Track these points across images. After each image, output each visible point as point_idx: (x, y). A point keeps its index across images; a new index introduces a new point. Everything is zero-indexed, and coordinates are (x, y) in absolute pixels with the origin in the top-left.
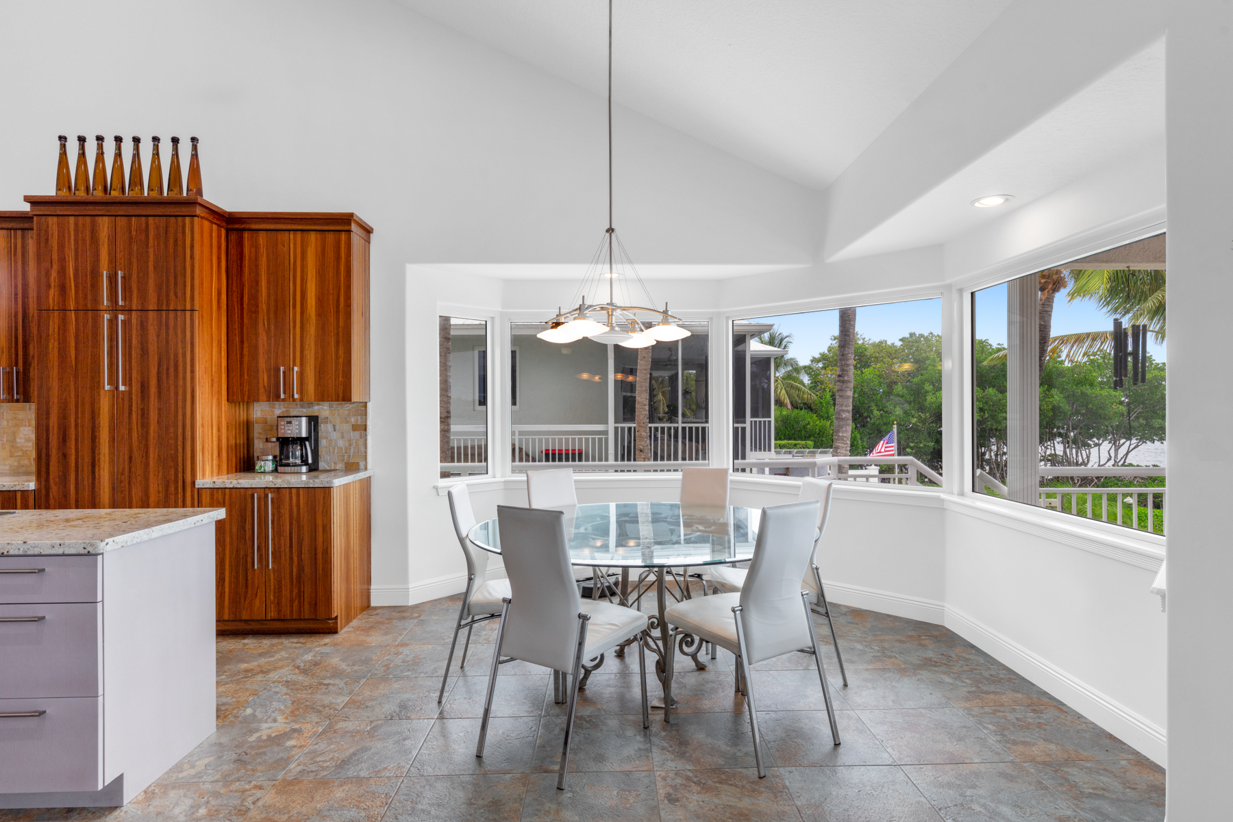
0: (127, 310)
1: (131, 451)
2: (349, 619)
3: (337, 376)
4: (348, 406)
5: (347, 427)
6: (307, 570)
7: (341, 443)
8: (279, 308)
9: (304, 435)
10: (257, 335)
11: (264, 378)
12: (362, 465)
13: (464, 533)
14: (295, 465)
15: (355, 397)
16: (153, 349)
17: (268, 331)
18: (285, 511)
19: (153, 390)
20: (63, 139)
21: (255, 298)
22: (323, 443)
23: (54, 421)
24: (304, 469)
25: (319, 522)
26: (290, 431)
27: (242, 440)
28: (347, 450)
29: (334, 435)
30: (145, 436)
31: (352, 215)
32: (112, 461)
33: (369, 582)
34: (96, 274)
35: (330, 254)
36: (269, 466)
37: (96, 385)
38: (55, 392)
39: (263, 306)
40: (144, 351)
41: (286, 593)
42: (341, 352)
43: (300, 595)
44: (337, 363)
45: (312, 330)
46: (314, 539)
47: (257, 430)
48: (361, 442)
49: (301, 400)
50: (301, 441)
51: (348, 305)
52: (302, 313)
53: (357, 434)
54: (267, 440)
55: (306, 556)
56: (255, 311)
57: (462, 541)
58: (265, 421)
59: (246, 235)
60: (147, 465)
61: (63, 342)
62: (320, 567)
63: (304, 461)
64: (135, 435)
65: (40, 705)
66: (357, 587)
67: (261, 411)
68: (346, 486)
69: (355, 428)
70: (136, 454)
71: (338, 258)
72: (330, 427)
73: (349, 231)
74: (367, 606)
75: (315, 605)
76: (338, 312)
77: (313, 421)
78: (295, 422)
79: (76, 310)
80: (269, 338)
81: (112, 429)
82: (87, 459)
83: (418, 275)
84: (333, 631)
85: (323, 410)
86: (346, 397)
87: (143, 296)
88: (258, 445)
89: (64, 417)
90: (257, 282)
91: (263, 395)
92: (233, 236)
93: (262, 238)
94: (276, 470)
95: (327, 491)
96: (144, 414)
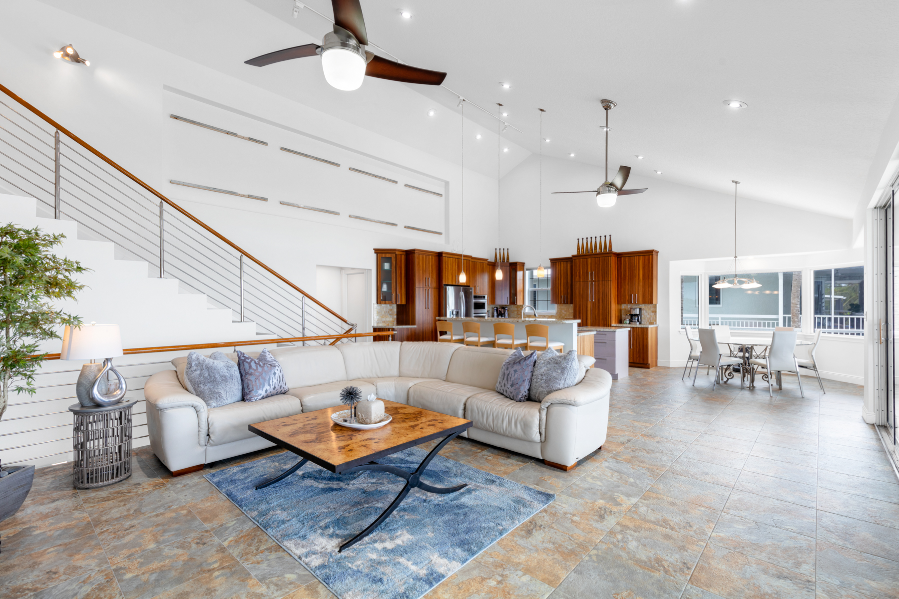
0: (595, 281)
1: (595, 316)
2: (652, 367)
3: (648, 297)
4: (651, 305)
5: (650, 311)
6: (641, 350)
7: (648, 316)
8: (631, 278)
9: (638, 313)
10: (625, 286)
11: (627, 297)
12: (655, 323)
13: (690, 338)
14: (635, 322)
15: (654, 303)
16: (601, 290)
17: (628, 284)
18: (635, 333)
19: (601, 301)
20: (578, 239)
21: (625, 275)
22: (643, 316)
23: (577, 309)
24: (638, 323)
25: (645, 337)
26: (633, 312)
27: (620, 315)
28: (650, 318)
29: (646, 314)
30: (599, 313)
31: (653, 250)
32: (591, 319)
33: (657, 359)
34: (587, 273)
35: (647, 262)
36: (628, 322)
37: (587, 300)
38: (578, 302)
39: (627, 278)
40: (599, 291)
41: (635, 356)
42: (650, 290)
43: (639, 356)
44: (648, 293)
45: (641, 284)
46: (643, 342)
47: (623, 312)
48: (654, 316)
49: (638, 303)
50: (637, 315)
51: (652, 276)
52: (638, 279)
53: (653, 314)
54: (626, 315)
55: (641, 346)
56: (625, 279)
57: (689, 340)
58: (625, 309)
59: (622, 258)
60: (599, 320)
61: (580, 291)
62: (645, 349)
63: (638, 321)
64: (596, 313)
65: (605, 358)
66: (654, 359)
67: (623, 306)
68: (652, 328)
69: (653, 312)
70: (597, 317)
71: (649, 263)
72: (645, 311)
73: (652, 255)
74: (657, 366)
75: (643, 360)
76: (649, 278)
77: (640, 309)
78: (636, 310)
79: (583, 282)
80: (629, 286)
81: (591, 311)
82: (585, 318)
83: (673, 264)
84: (649, 368)
85: (643, 306)
86: (651, 303)
87: (598, 277)
88: (623, 316)
89: (580, 308)
90: (625, 271)
91: (627, 302)
92: (619, 259)
93: (627, 259)
94: (630, 323)
95: (647, 328)
96: (599, 307)
